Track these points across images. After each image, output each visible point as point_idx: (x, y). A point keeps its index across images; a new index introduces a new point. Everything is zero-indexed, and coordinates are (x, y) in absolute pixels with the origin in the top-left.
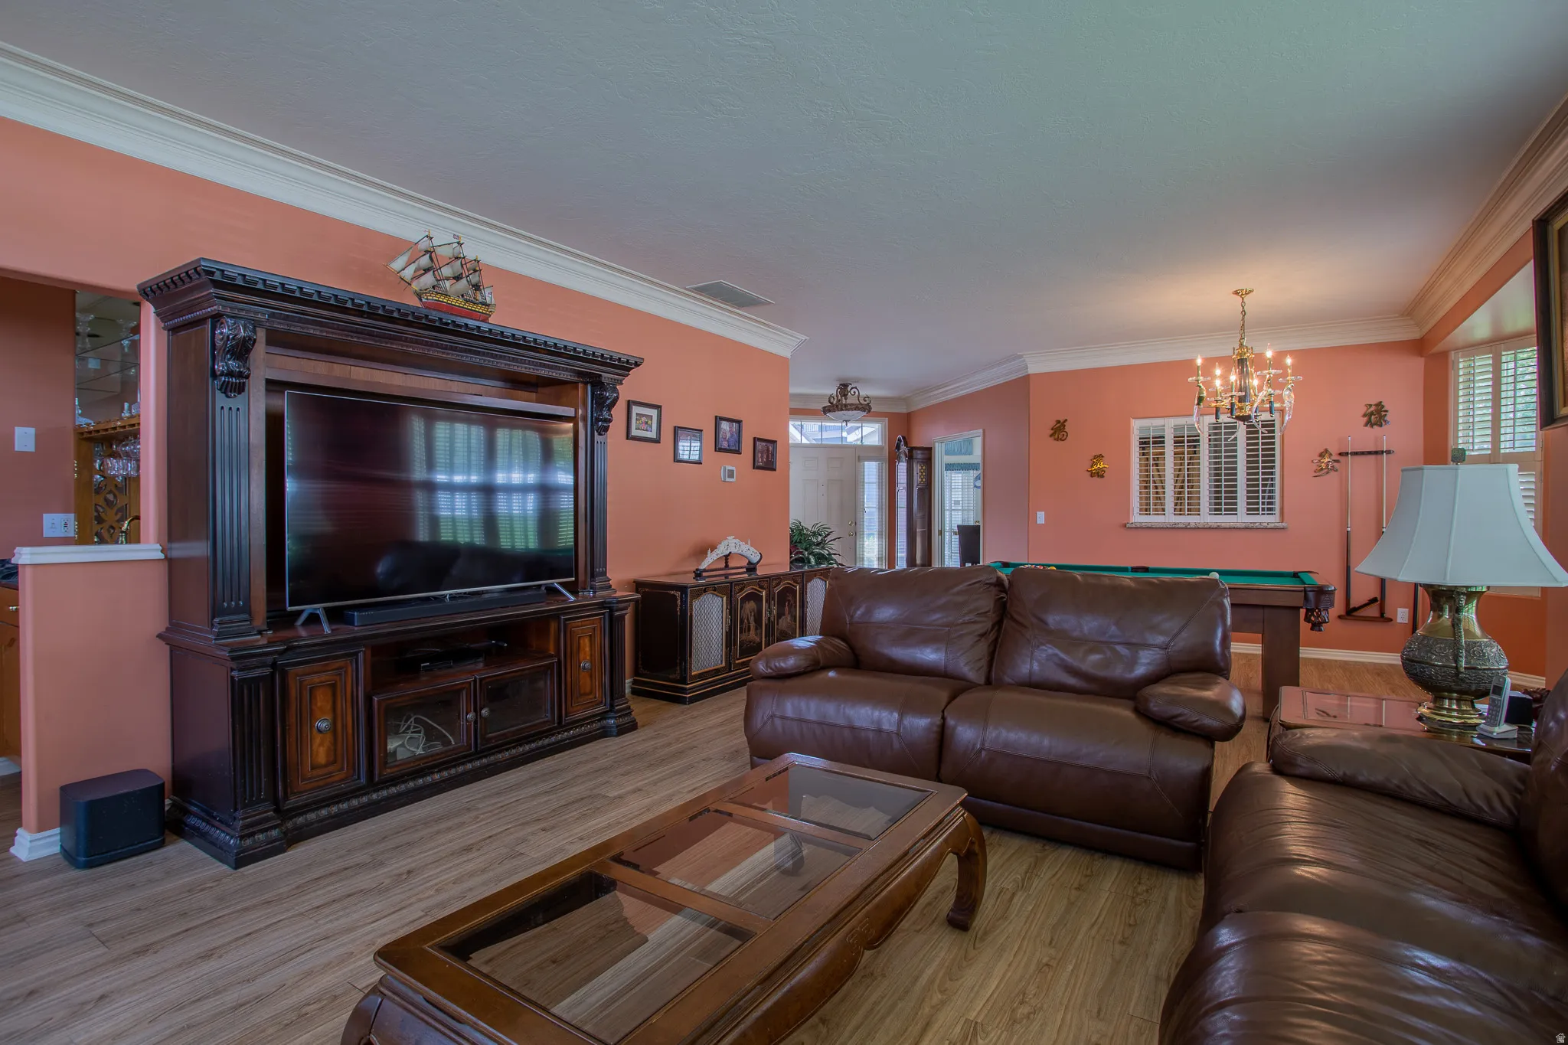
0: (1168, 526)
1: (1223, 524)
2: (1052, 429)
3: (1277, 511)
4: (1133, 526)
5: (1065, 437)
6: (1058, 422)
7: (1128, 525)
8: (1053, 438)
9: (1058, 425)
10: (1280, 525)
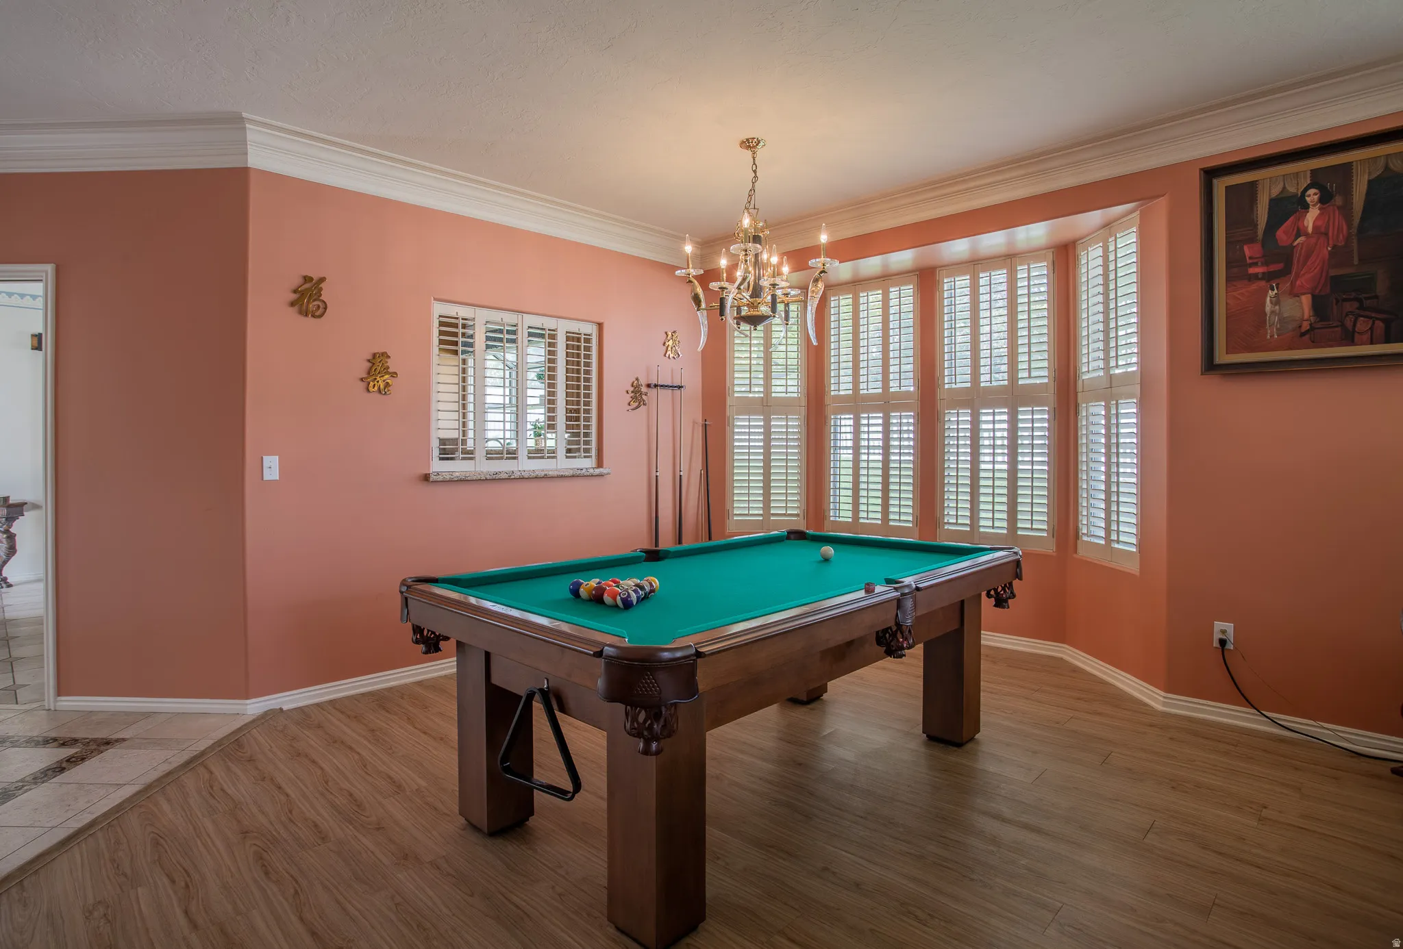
0: (488, 477)
1: (550, 473)
2: (295, 291)
3: (594, 453)
4: (440, 478)
5: (321, 310)
6: (307, 279)
7: (433, 478)
8: (296, 308)
9: (307, 286)
10: (598, 471)
